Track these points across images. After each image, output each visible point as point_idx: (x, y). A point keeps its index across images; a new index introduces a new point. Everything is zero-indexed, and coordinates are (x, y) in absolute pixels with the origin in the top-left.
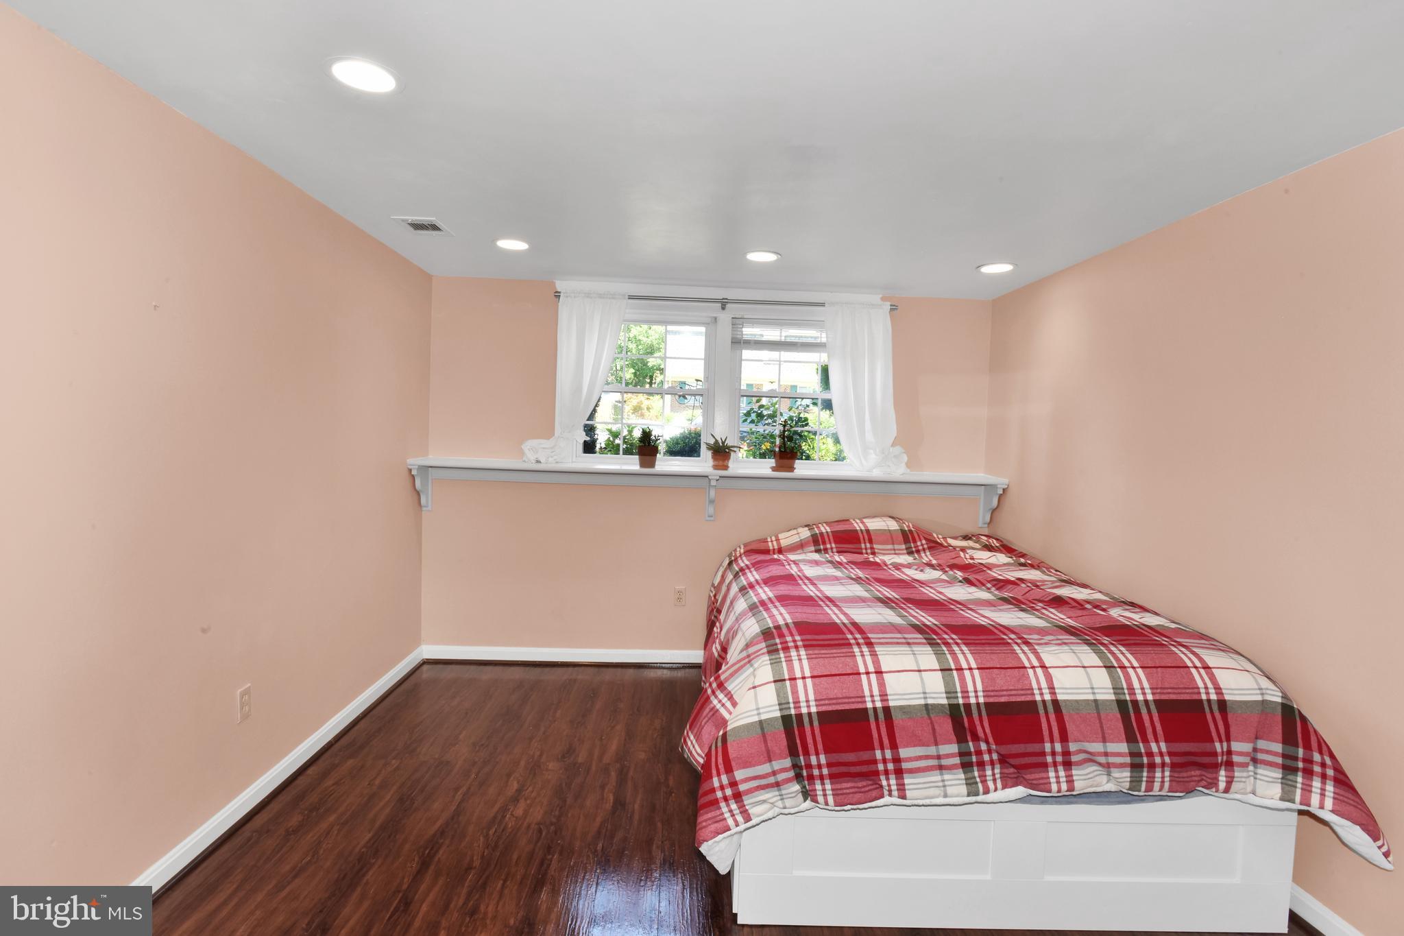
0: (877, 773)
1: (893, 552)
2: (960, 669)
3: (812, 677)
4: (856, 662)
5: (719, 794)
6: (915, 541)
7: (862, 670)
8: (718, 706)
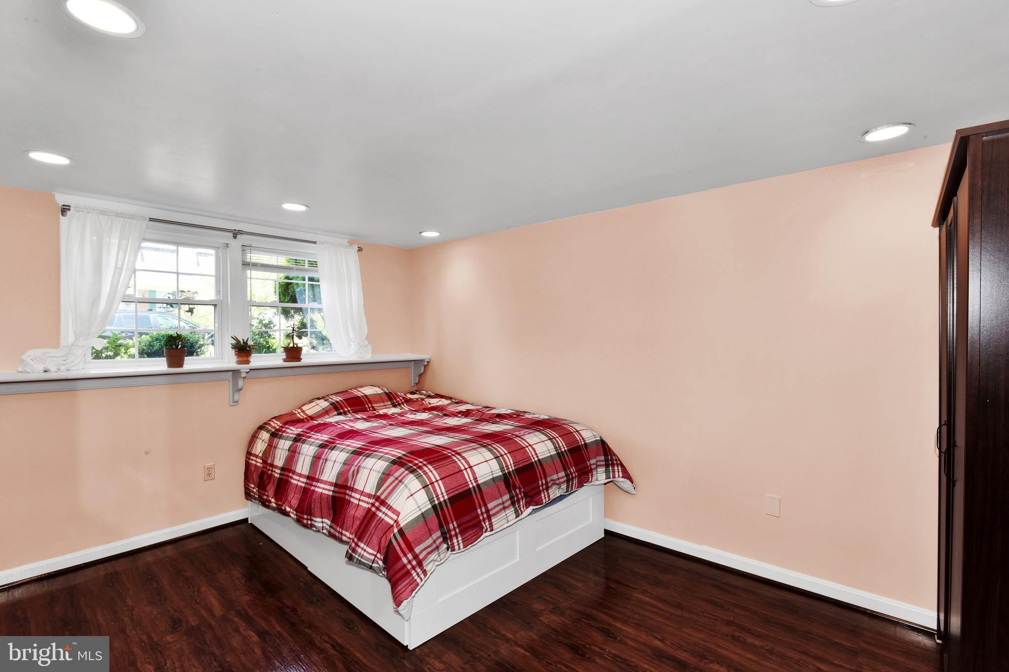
0: (480, 521)
1: (385, 407)
2: (502, 456)
3: (441, 479)
4: (458, 464)
5: (409, 567)
6: (396, 399)
7: (463, 468)
8: (383, 516)
